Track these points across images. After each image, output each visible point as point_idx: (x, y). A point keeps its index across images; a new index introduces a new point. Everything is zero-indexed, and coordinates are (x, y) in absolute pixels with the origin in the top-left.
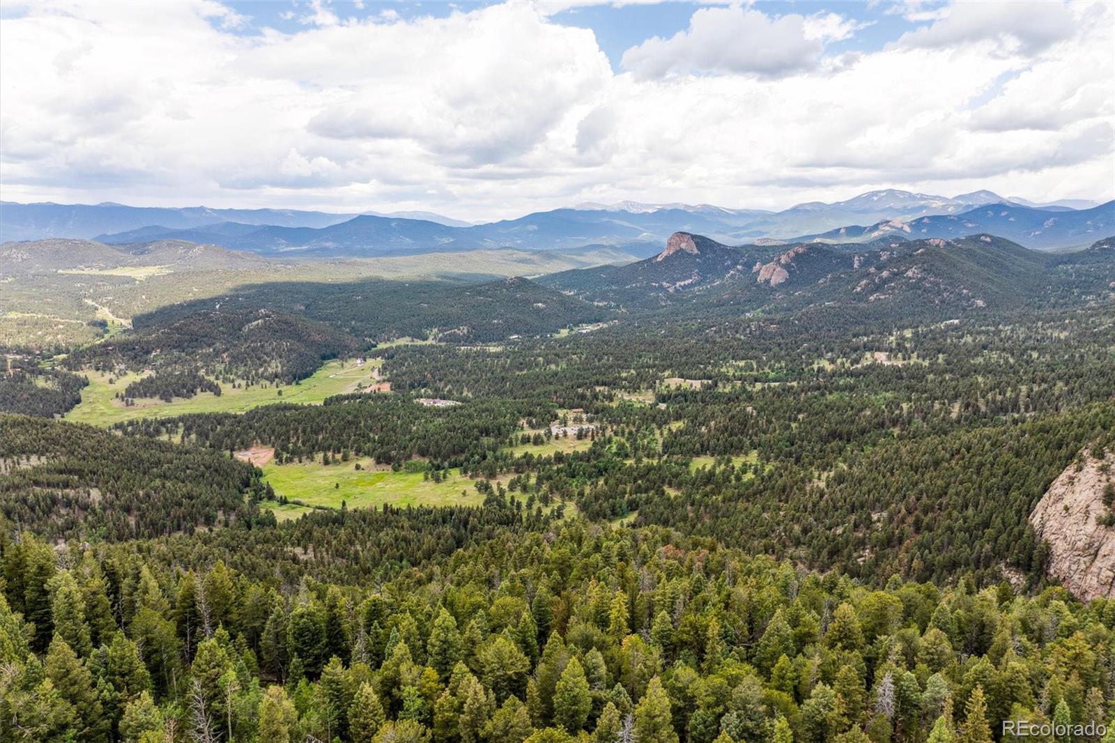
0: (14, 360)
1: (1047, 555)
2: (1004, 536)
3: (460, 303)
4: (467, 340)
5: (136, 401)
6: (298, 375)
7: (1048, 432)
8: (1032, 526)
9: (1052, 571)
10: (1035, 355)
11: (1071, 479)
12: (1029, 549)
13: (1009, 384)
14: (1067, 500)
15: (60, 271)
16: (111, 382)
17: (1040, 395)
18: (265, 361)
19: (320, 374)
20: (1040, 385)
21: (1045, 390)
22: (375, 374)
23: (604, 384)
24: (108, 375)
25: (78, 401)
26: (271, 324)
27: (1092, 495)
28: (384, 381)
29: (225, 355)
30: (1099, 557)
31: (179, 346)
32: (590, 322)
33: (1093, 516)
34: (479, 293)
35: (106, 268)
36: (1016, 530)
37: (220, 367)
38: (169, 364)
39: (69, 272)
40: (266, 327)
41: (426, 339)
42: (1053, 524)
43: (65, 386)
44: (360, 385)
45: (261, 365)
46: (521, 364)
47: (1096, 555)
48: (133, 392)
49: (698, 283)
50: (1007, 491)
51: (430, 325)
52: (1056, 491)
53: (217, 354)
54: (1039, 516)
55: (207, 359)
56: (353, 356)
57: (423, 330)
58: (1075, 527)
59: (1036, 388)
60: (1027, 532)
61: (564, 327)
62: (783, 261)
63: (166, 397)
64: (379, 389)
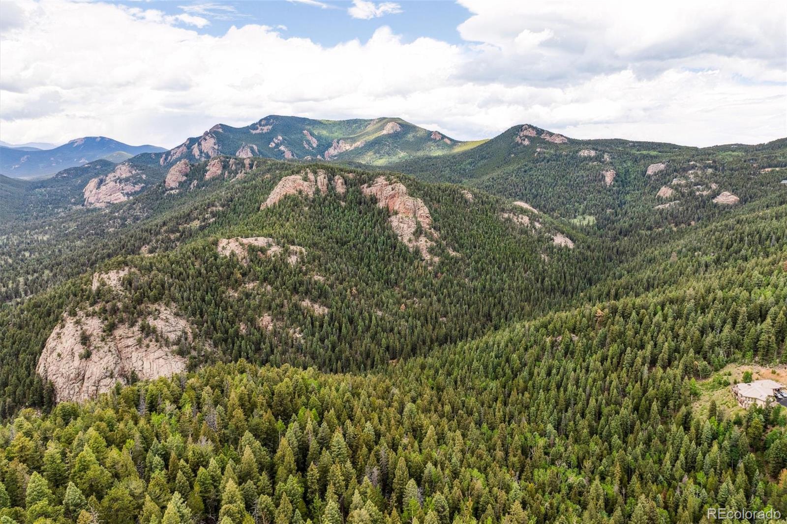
1: (52, 391)
2: (20, 388)
7: (40, 307)
8: (39, 374)
9: (58, 400)
10: (27, 254)
11: (58, 334)
12: (39, 392)
13: (9, 278)
14: (58, 350)
17: (34, 281)
20: (33, 275)
21: (37, 278)
27: (74, 341)
30: (86, 379)
33: (77, 355)
36: (28, 381)
42: (52, 368)
47: (83, 379)
50: (17, 356)
52: (51, 346)
54: (42, 366)
58: (67, 365)
59: (30, 278)
60: (36, 380)
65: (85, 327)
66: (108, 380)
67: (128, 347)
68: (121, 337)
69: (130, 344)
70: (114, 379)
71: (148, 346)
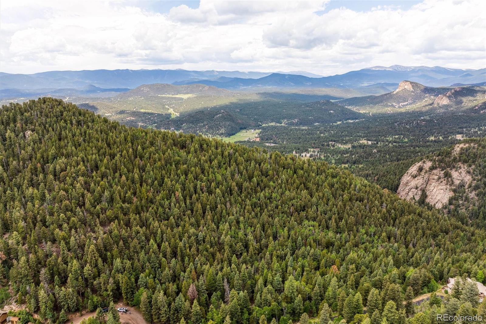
0: (141, 125)
3: (298, 110)
4: (297, 124)
6: (230, 135)
15: (159, 95)
18: (219, 129)
19: (238, 134)
22: (257, 135)
23: (334, 141)
26: (224, 116)
27: (415, 169)
28: (258, 137)
29: (206, 126)
31: (192, 122)
32: (352, 119)
33: (412, 175)
34: (307, 106)
35: (174, 95)
37: (204, 130)
38: (188, 128)
39: (162, 96)
40: (222, 117)
41: (281, 123)
44: (249, 138)
45: (218, 130)
46: (310, 133)
47: (407, 186)
49: (411, 104)
51: (284, 118)
53: (204, 126)
55: (201, 127)
56: (251, 129)
57: (281, 120)
58: (406, 178)
61: (340, 121)
62: (448, 95)
64: (255, 140)
65: (424, 165)
66: (415, 190)
67: (434, 179)
68: (434, 174)
69: (435, 178)
70: (417, 190)
71: (442, 182)
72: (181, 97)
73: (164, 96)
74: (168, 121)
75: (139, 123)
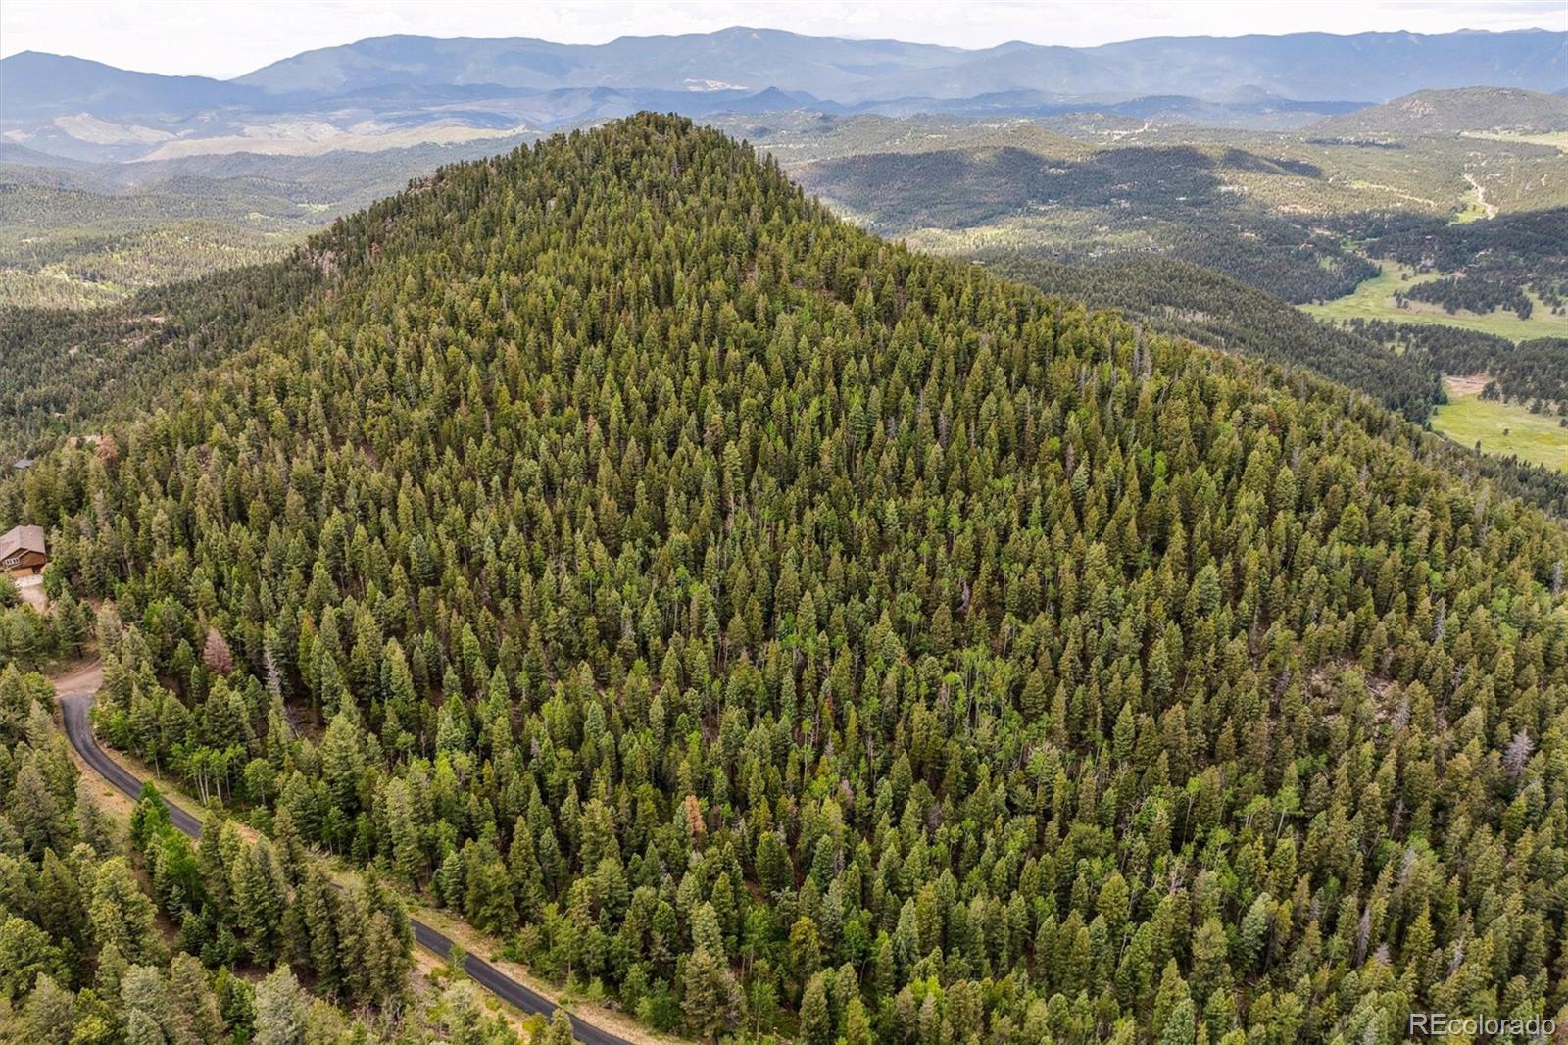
5: (1412, 303)
15: (1466, 134)
16: (1405, 278)
24: (1408, 270)
25: (1351, 291)
31: (1523, 248)
35: (1531, 133)
37: (1557, 284)
39: (1477, 135)
43: (1349, 272)
48: (1416, 293)
55: (1552, 269)
63: (1452, 307)
72: (1554, 144)
73: (1484, 135)
74: (1424, 234)
75: (1319, 227)
